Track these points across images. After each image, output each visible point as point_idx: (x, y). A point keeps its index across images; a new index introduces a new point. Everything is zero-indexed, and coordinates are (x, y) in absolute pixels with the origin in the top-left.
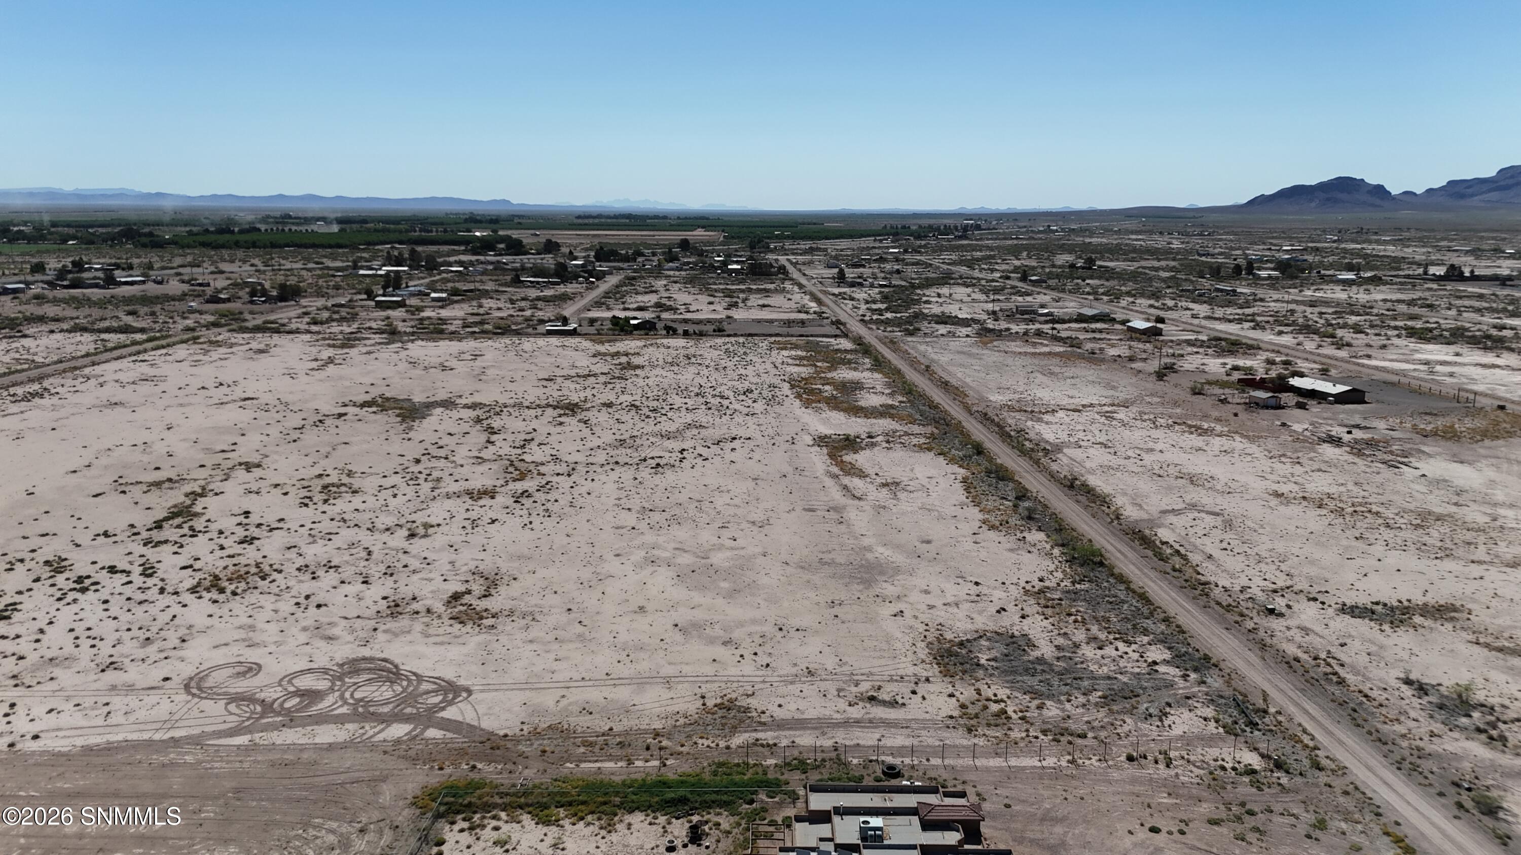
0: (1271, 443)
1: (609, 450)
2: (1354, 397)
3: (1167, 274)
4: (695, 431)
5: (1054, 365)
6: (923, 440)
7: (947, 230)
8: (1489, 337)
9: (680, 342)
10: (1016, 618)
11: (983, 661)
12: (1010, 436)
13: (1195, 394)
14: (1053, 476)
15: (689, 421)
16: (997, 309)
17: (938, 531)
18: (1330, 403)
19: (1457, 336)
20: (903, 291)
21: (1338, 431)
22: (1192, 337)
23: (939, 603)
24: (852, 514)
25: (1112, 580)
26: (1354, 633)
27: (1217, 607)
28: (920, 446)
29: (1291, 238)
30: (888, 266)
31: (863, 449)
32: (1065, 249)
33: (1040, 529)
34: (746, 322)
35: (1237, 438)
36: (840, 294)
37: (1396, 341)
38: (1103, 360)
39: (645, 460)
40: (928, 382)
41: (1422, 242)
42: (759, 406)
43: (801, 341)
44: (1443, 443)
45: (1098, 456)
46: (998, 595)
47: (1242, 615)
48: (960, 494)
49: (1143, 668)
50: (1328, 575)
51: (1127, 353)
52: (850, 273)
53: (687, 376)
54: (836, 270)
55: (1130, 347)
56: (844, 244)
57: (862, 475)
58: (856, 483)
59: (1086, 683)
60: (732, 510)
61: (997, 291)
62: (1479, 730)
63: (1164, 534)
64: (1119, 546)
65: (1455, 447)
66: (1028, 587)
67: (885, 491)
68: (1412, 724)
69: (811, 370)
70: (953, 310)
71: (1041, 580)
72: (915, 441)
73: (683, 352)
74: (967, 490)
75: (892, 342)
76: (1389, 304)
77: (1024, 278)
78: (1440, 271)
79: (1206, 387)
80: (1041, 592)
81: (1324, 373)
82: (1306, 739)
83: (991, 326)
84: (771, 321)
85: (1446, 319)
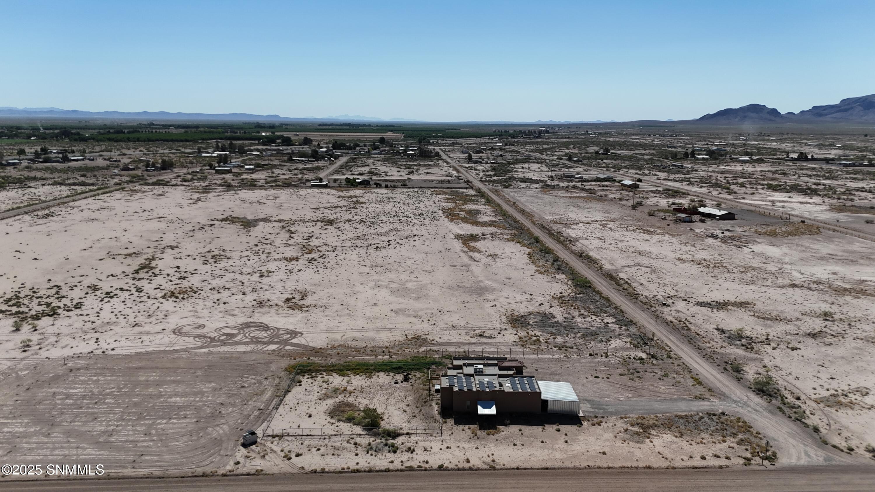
0: (683, 238)
1: (352, 241)
2: (729, 217)
3: (648, 157)
4: (395, 233)
5: (580, 202)
6: (510, 236)
7: (530, 133)
8: (809, 189)
9: (384, 191)
10: (548, 308)
11: (531, 323)
12: (554, 235)
13: (650, 215)
14: (572, 252)
15: (391, 228)
16: (554, 175)
17: (514, 275)
18: (717, 220)
19: (795, 188)
20: (503, 166)
21: (718, 232)
22: (654, 189)
23: (513, 302)
24: (474, 267)
25: (594, 293)
26: (699, 312)
27: (640, 303)
28: (508, 239)
29: (720, 138)
30: (496, 153)
31: (479, 240)
32: (594, 144)
33: (563, 273)
34: (418, 181)
35: (667, 235)
36: (469, 167)
37: (760, 191)
38: (606, 200)
39: (371, 245)
40: (514, 210)
41: (792, 140)
42: (427, 221)
43: (448, 191)
44: (768, 237)
45: (596, 243)
46: (541, 299)
47: (651, 306)
48: (526, 259)
49: (603, 325)
50: (694, 291)
51: (619, 196)
52: (475, 156)
53: (389, 207)
54: (467, 155)
55: (621, 194)
56: (471, 140)
57: (479, 251)
58: (476, 255)
59: (576, 330)
60: (415, 266)
61: (554, 166)
62: (743, 345)
63: (622, 275)
64: (599, 280)
65: (773, 239)
66: (555, 296)
67: (490, 258)
68: (714, 343)
69: (454, 205)
70: (530, 175)
71: (561, 293)
72: (506, 237)
73: (385, 196)
74: (530, 258)
75: (496, 191)
76: (763, 173)
77: (570, 159)
78: (795, 156)
79: (656, 213)
80: (561, 297)
81: (718, 206)
82: (667, 348)
83: (549, 184)
84: (432, 181)
85: (790, 180)
